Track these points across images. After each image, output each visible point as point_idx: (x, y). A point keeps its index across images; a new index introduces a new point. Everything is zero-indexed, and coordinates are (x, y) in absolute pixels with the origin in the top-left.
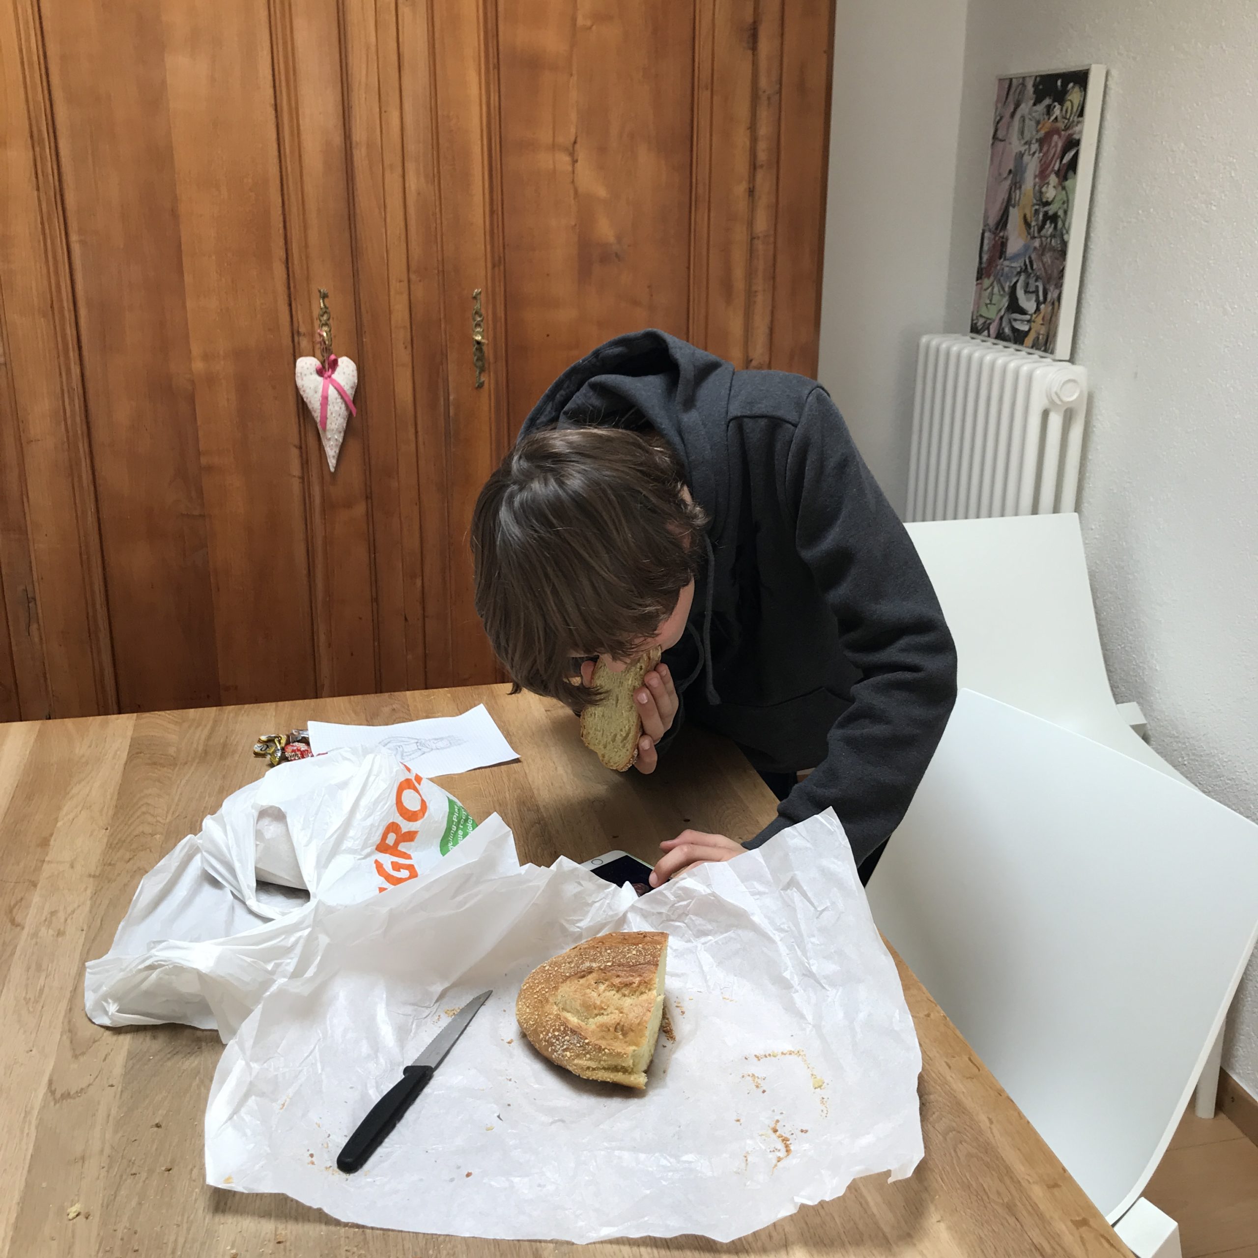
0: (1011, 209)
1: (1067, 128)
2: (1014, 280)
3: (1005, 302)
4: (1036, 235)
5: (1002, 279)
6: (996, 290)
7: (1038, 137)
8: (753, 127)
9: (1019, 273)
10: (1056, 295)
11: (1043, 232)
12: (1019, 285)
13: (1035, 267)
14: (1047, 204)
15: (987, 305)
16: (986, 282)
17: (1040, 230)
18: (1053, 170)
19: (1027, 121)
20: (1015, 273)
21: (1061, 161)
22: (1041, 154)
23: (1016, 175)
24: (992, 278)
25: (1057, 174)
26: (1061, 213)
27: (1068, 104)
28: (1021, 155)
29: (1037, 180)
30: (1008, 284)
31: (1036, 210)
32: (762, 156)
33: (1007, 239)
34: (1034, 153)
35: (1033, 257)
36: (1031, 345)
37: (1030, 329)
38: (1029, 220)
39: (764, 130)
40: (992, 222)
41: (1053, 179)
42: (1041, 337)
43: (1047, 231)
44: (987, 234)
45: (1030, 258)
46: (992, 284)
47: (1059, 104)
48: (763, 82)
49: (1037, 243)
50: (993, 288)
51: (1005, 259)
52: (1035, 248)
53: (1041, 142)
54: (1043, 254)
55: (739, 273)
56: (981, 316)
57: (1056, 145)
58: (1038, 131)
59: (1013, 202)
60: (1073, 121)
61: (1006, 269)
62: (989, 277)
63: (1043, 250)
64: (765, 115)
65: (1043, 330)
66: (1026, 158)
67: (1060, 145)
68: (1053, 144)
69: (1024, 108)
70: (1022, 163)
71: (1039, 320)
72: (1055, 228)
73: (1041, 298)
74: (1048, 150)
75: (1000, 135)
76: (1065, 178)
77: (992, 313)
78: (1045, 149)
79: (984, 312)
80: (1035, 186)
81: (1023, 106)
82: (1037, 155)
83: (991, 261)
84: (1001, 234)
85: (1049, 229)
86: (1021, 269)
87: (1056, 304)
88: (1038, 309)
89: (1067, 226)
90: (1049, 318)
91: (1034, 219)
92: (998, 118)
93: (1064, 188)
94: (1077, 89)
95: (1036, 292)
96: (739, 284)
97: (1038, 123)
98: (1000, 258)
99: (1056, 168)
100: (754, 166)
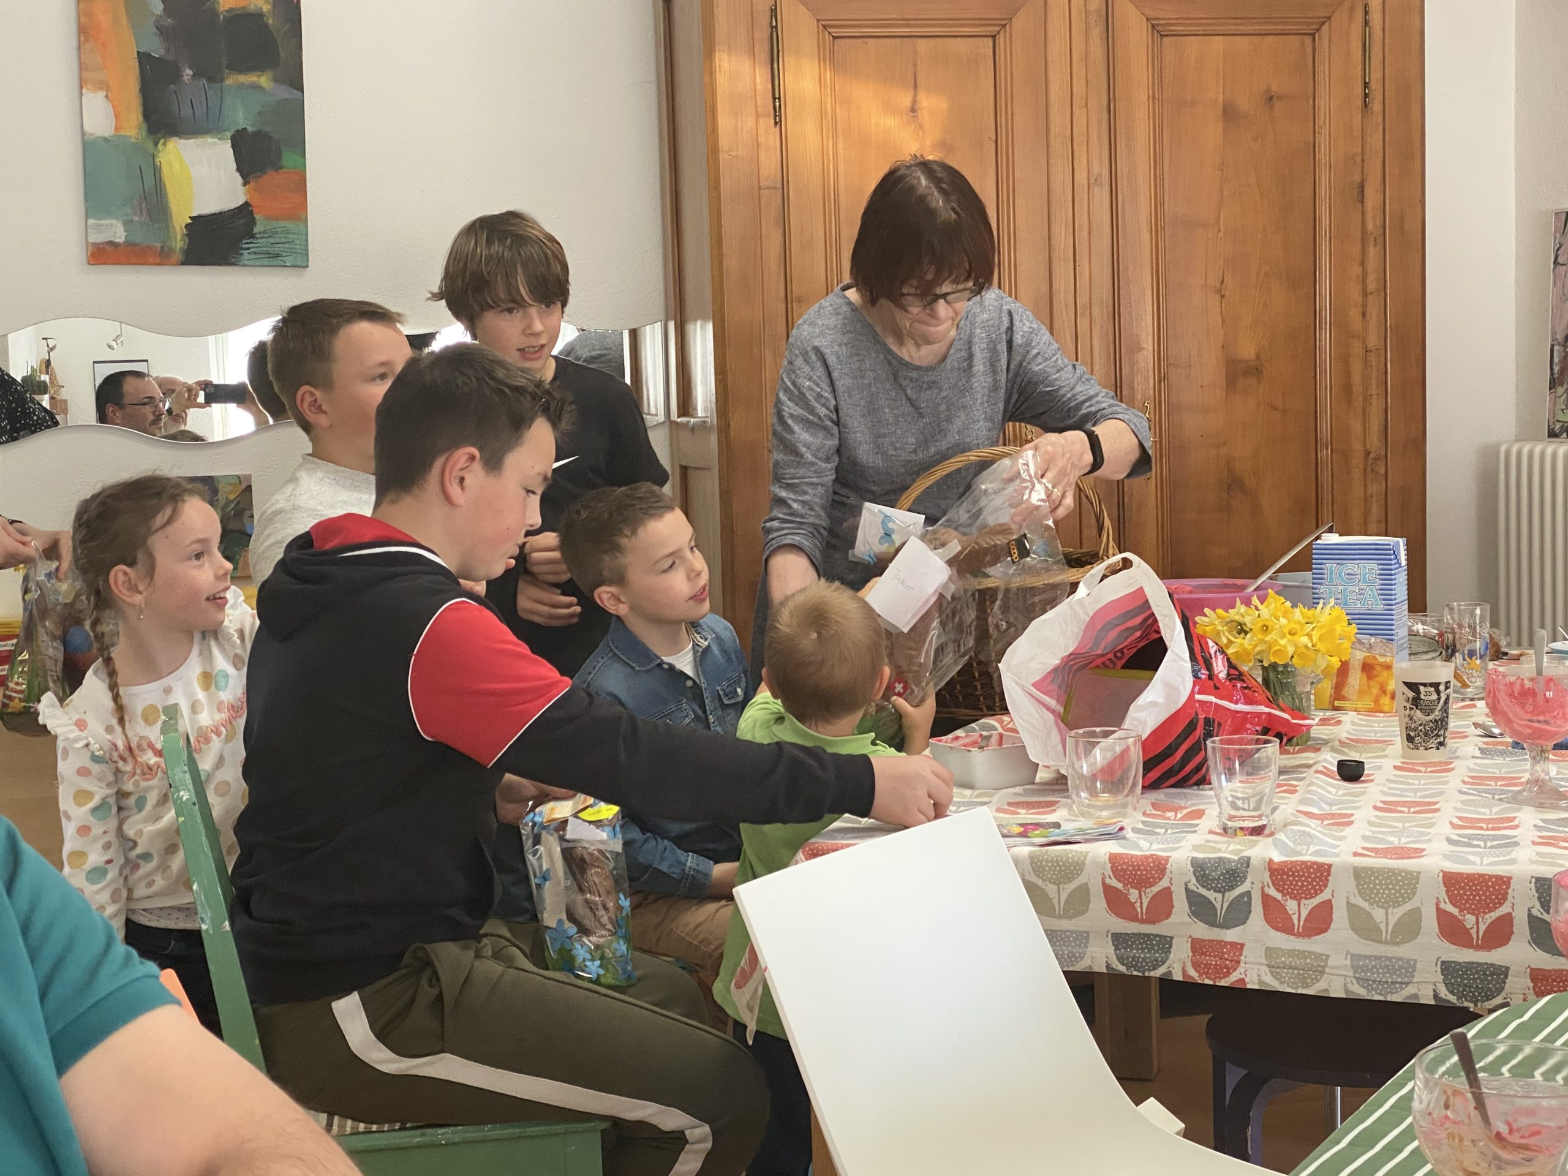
15: (1563, 410)
16: (1560, 390)
24: (1565, 386)
32: (1372, 284)
39: (1372, 263)
40: (1560, 335)
44: (1556, 348)
48: (1370, 226)
55: (1356, 379)
56: (1558, 421)
62: (1562, 385)
64: (1372, 252)
75: (1560, 260)
79: (1560, 417)
83: (1562, 372)
92: (1558, 246)
96: (1357, 389)
100: (1365, 294)
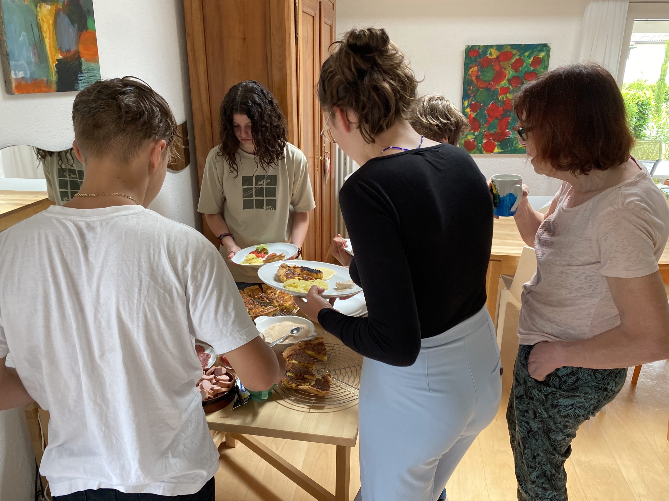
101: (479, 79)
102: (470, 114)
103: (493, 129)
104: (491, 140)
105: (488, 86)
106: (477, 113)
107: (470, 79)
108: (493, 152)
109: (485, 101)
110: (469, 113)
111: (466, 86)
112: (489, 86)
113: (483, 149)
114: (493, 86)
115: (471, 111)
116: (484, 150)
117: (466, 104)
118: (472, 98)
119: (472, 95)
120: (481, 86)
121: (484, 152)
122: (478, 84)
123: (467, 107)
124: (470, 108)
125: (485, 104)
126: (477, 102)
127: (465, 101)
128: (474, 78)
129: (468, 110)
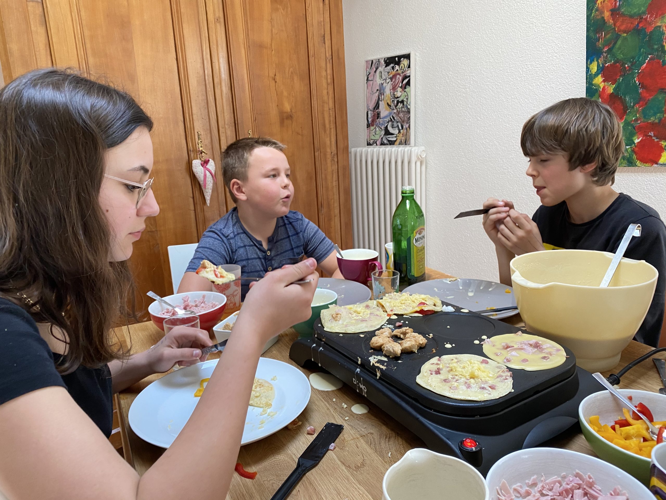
0: (380, 102)
1: (402, 73)
2: (386, 125)
3: (383, 132)
4: (394, 108)
5: (380, 125)
6: (377, 129)
7: (389, 77)
8: (326, 71)
9: (388, 122)
10: (407, 126)
11: (398, 107)
12: (388, 126)
13: (395, 118)
14: (398, 97)
15: (374, 135)
16: (372, 128)
17: (396, 106)
18: (399, 86)
19: (383, 73)
20: (386, 122)
21: (402, 83)
22: (392, 83)
23: (381, 91)
24: (375, 126)
25: (401, 87)
26: (405, 99)
27: (402, 65)
28: (382, 84)
29: (392, 91)
30: (383, 126)
31: (393, 101)
32: (329, 80)
33: (380, 112)
34: (388, 83)
35: (394, 116)
36: (398, 144)
37: (397, 139)
38: (390, 104)
40: (371, 107)
41: (399, 89)
42: (403, 141)
43: (400, 106)
44: (369, 112)
45: (392, 116)
46: (375, 128)
47: (398, 65)
49: (395, 111)
50: (376, 129)
51: (380, 119)
52: (394, 113)
53: (391, 79)
54: (399, 114)
56: (371, 139)
57: (399, 78)
58: (389, 75)
59: (381, 99)
60: (406, 70)
61: (381, 122)
62: (373, 126)
63: (399, 113)
65: (403, 138)
66: (384, 85)
67: (401, 78)
68: (397, 78)
69: (380, 69)
70: (383, 87)
71: (401, 135)
72: (403, 104)
73: (400, 128)
74: (395, 80)
75: (369, 79)
76: (405, 88)
77: (377, 137)
78: (394, 80)
79: (373, 137)
80: (391, 93)
81: (380, 68)
82: (390, 83)
83: (373, 121)
84: (377, 111)
85: (400, 105)
86: (389, 120)
87: (408, 129)
88: (399, 132)
89: (409, 103)
90: (405, 134)
91: (392, 103)
92: (368, 74)
93: (405, 91)
94: (405, 60)
95: (398, 126)
97: (388, 73)
98: (378, 118)
99: (400, 85)
101: (618, 14)
102: (604, 87)
103: (655, 114)
104: (651, 136)
105: (638, 24)
106: (617, 84)
107: (599, 17)
108: (657, 164)
109: (633, 58)
110: (602, 85)
111: (592, 35)
112: (641, 25)
113: (635, 157)
114: (650, 24)
115: (604, 81)
116: (637, 159)
117: (594, 68)
118: (605, 55)
119: (606, 49)
120: (622, 28)
121: (638, 163)
122: (618, 24)
123: (596, 75)
124: (602, 77)
125: (633, 64)
126: (616, 62)
127: (591, 63)
128: (607, 14)
129: (599, 80)
